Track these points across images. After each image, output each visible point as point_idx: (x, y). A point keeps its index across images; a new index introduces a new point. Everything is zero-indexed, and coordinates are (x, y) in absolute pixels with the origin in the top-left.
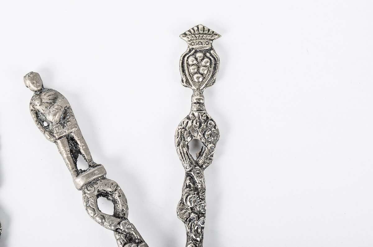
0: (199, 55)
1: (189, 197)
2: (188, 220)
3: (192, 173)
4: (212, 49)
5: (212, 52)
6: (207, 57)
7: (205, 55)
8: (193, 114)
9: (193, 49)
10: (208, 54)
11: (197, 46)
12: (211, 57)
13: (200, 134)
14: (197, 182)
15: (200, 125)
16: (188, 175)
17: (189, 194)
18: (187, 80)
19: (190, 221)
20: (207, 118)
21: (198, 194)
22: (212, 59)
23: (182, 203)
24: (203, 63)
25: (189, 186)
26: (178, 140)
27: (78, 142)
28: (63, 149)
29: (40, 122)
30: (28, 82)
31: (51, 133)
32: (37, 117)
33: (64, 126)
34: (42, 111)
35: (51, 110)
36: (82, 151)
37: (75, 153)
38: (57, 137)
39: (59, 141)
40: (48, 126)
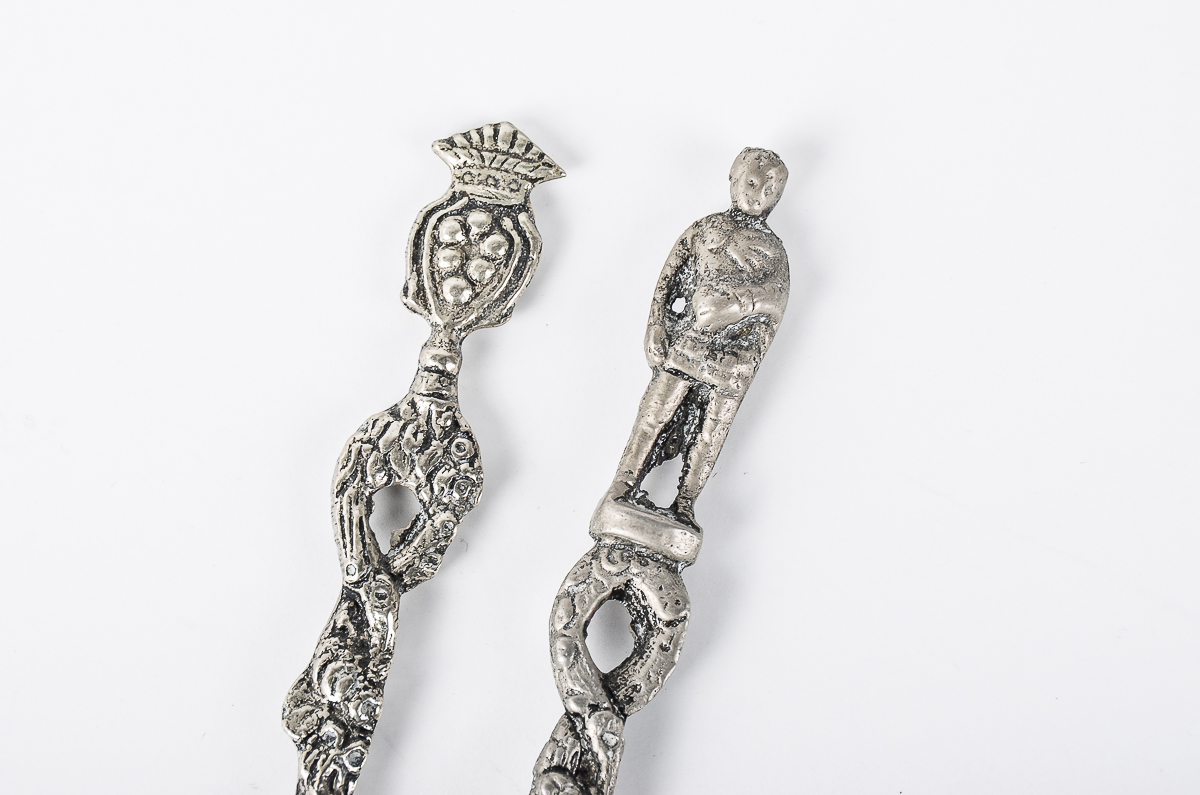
0: (477, 218)
1: (331, 667)
2: (312, 741)
3: (361, 591)
4: (524, 208)
5: (522, 217)
6: (503, 232)
7: (496, 224)
8: (413, 404)
9: (463, 194)
10: (507, 223)
11: (479, 190)
12: (514, 234)
13: (418, 471)
14: (372, 623)
15: (427, 443)
16: (349, 596)
17: (336, 658)
18: (420, 289)
19: (315, 745)
20: (456, 424)
21: (364, 663)
22: (517, 239)
23: (306, 682)
24: (485, 247)
25: (342, 632)
26: (341, 474)
27: (708, 423)
28: (654, 404)
29: (672, 288)
30: (742, 171)
31: (668, 340)
32: (679, 270)
33: (712, 355)
34: (701, 270)
35: (722, 287)
36: (693, 454)
37: (672, 441)
38: (671, 364)
39: (664, 376)
40: (681, 316)
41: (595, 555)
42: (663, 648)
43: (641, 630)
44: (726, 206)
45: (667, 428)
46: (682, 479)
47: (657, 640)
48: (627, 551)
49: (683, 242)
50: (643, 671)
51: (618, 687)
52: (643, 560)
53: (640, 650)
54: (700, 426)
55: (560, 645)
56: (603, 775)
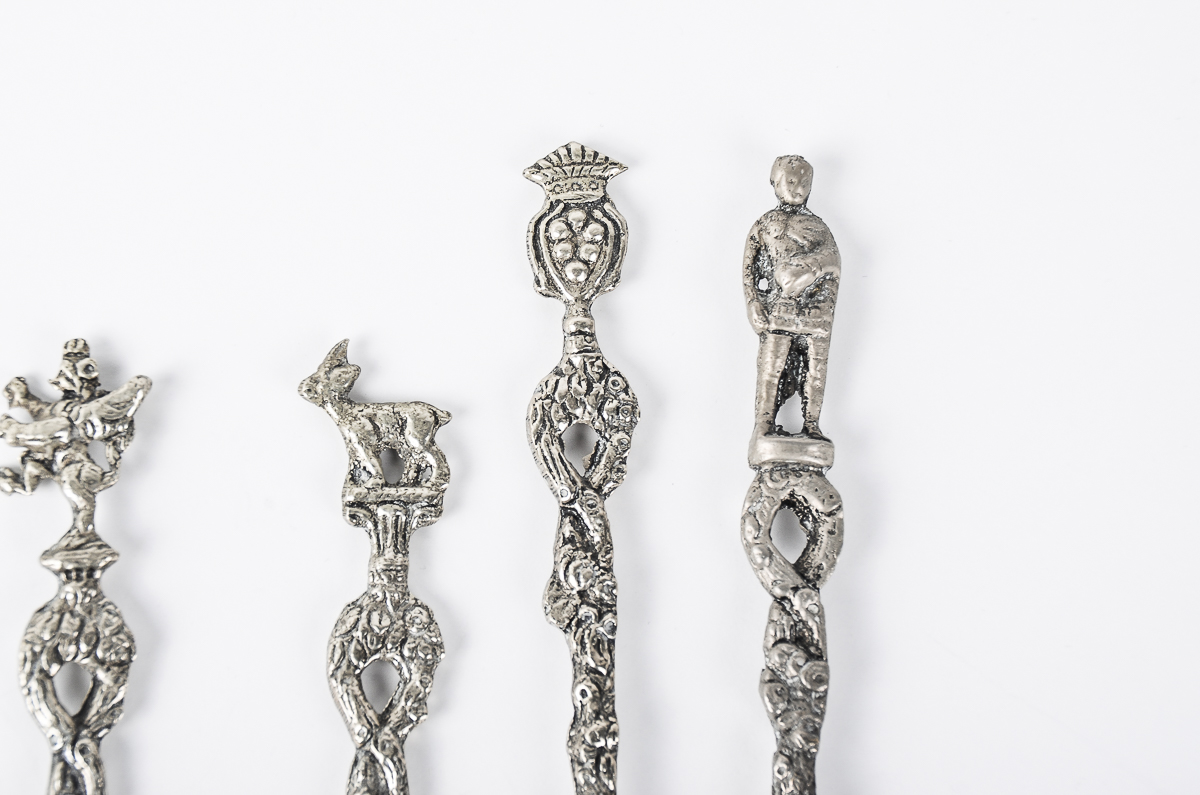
0: (576, 215)
1: (571, 567)
2: (572, 624)
3: (576, 506)
4: (605, 199)
5: (607, 206)
6: (597, 221)
7: (589, 219)
8: (570, 362)
9: (558, 201)
10: (597, 214)
11: (570, 195)
12: (605, 220)
13: (589, 408)
14: (591, 527)
15: (590, 388)
16: (566, 511)
17: (573, 559)
18: (550, 281)
19: (579, 624)
20: (605, 368)
21: (594, 557)
22: (609, 224)
23: (555, 582)
24: (587, 235)
25: (570, 540)
26: (533, 427)
27: (812, 364)
28: (769, 357)
29: (755, 271)
30: (780, 175)
31: (765, 310)
32: (756, 259)
33: (800, 312)
34: (773, 253)
35: (795, 261)
36: (807, 388)
37: (789, 383)
38: (773, 327)
39: (771, 338)
40: (768, 292)
41: (761, 480)
42: (831, 533)
43: (809, 525)
44: (775, 203)
45: (784, 375)
46: (804, 409)
47: (823, 530)
48: (783, 468)
49: (752, 238)
50: (821, 553)
51: (806, 570)
52: (797, 473)
53: (813, 538)
54: (806, 366)
55: (756, 551)
56: (816, 636)
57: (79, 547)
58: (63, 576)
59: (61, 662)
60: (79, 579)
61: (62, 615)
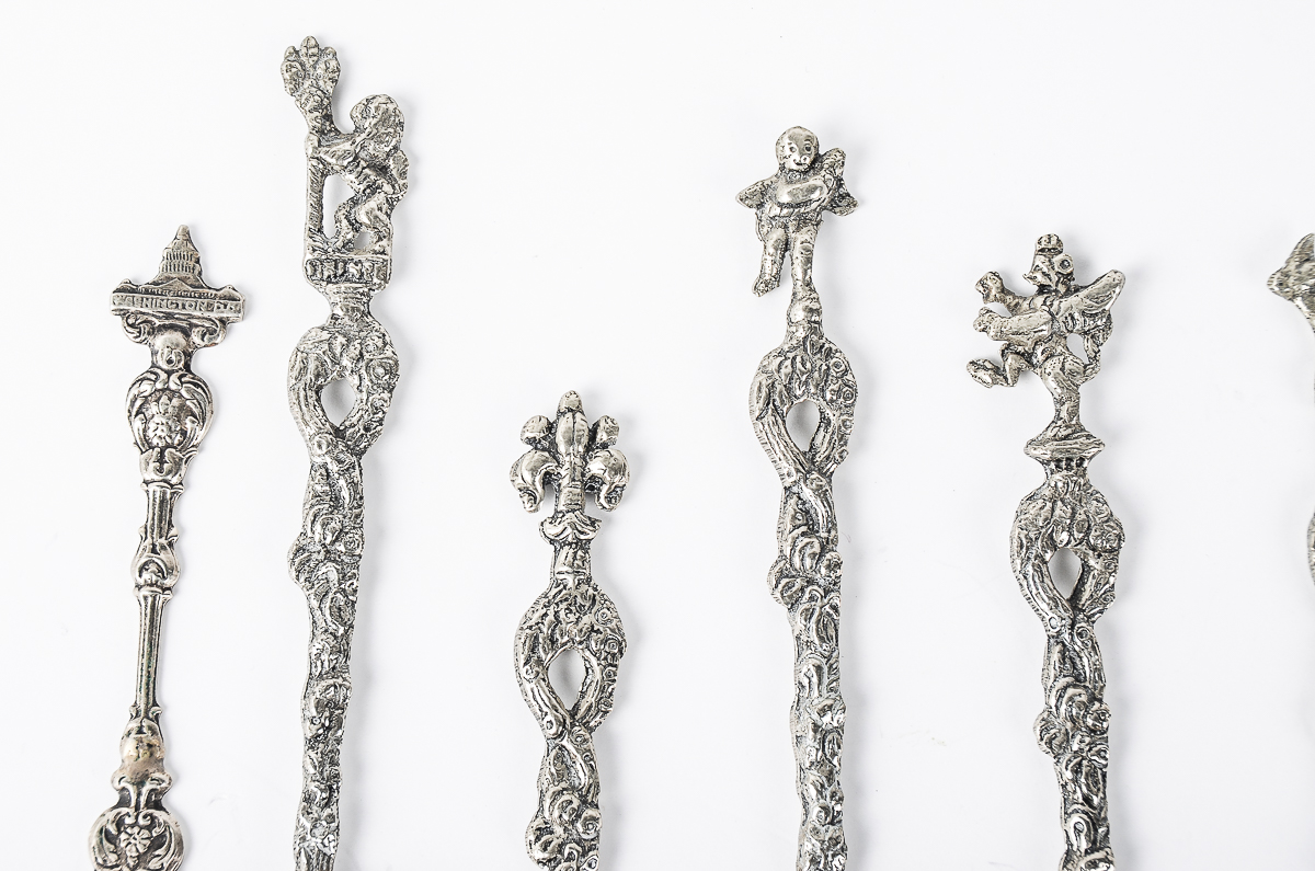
57: (1066, 437)
58: (1053, 465)
59: (1055, 548)
60: (1068, 468)
61: (1054, 503)
